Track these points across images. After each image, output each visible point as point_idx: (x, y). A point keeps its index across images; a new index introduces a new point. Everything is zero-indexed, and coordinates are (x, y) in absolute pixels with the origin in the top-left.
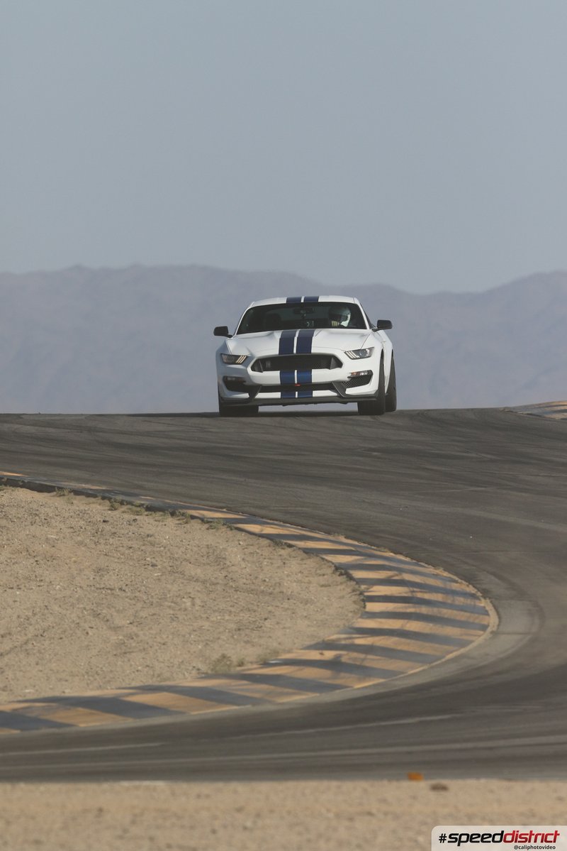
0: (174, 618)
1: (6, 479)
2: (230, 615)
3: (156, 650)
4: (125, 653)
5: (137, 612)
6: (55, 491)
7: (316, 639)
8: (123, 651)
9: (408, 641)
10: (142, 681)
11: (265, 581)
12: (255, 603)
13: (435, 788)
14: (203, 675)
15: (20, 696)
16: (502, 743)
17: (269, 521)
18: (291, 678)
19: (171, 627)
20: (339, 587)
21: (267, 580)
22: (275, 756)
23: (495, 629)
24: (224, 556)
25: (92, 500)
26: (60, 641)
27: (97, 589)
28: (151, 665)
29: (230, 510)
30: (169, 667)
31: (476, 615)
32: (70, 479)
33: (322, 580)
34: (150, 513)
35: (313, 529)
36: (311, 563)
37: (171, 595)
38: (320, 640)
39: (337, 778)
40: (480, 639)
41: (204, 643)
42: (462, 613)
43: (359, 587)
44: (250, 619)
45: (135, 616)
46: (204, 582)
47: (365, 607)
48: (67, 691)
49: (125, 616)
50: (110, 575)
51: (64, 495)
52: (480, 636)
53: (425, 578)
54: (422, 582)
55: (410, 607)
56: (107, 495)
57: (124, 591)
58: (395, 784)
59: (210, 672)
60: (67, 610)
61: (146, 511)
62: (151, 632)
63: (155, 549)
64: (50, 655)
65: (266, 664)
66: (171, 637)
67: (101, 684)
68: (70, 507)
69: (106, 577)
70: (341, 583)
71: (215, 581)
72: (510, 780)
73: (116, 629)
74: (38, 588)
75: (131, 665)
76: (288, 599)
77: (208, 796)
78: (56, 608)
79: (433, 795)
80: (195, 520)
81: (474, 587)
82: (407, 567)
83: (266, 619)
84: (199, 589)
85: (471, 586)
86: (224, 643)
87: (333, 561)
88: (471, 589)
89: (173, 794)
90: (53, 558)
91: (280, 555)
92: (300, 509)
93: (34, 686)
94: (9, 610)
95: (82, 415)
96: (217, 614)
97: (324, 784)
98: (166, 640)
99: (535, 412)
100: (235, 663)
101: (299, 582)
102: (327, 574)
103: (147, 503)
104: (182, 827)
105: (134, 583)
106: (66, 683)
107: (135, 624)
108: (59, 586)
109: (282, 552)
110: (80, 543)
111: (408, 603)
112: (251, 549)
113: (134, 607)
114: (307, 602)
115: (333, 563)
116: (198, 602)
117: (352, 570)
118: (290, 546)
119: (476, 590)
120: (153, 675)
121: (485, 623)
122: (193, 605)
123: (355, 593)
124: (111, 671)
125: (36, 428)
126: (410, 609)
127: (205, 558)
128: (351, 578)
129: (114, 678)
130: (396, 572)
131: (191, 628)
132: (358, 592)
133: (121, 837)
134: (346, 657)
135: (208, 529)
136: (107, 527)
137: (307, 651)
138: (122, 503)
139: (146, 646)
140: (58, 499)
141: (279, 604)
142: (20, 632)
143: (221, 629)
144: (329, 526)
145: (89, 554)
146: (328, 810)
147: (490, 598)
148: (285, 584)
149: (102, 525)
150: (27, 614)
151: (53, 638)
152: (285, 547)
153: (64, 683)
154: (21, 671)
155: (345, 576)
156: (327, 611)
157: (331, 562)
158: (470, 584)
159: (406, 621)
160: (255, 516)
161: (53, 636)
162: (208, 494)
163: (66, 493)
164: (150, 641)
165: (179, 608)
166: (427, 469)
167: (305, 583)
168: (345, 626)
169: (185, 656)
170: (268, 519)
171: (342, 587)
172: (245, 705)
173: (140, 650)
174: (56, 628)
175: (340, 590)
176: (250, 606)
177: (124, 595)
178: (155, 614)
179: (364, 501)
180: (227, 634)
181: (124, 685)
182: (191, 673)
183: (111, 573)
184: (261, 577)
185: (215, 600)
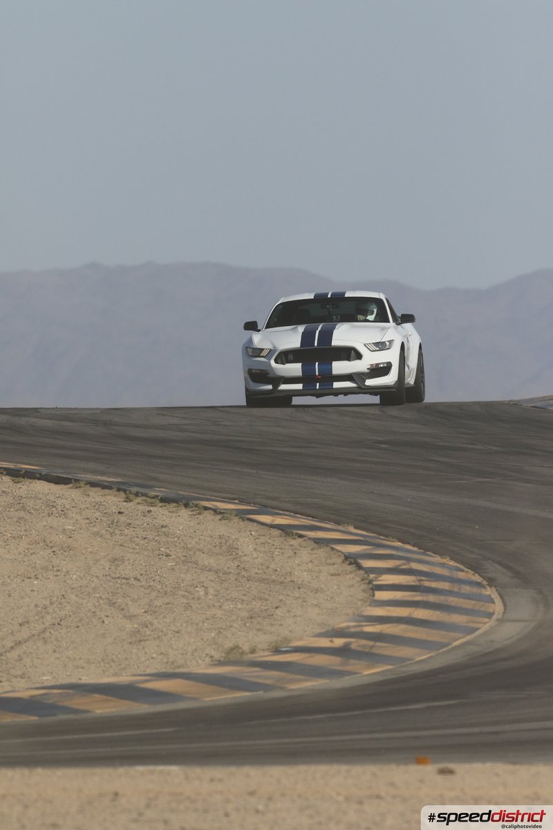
0: (188, 607)
1: (24, 471)
2: (242, 604)
3: (171, 638)
4: (140, 641)
5: (151, 601)
6: (71, 483)
7: (326, 627)
8: (138, 638)
9: (416, 628)
10: (156, 668)
11: (276, 570)
12: (267, 592)
13: (442, 772)
14: (216, 662)
15: (38, 683)
16: (507, 727)
17: (281, 512)
18: (302, 665)
19: (185, 615)
20: (348, 576)
21: (279, 570)
22: (288, 740)
23: (500, 616)
24: (236, 546)
25: (107, 491)
26: (77, 629)
27: (113, 578)
28: (165, 653)
29: (242, 501)
30: (182, 654)
31: (482, 603)
32: (86, 471)
33: (332, 570)
34: (164, 504)
35: (323, 520)
36: (322, 552)
37: (185, 584)
38: (330, 628)
39: (346, 762)
40: (486, 625)
41: (217, 631)
42: (468, 601)
43: (368, 576)
44: (262, 607)
45: (150, 605)
46: (217, 572)
47: (374, 595)
48: (83, 678)
49: (140, 605)
50: (126, 565)
51: (80, 487)
52: (485, 623)
53: (432, 567)
54: (430, 571)
55: (416, 596)
56: (122, 487)
57: (139, 580)
58: (402, 768)
59: (222, 659)
60: (83, 599)
61: (161, 502)
62: (166, 620)
63: (170, 540)
64: (67, 642)
65: (277, 651)
66: (184, 625)
67: (117, 671)
68: (86, 498)
69: (121, 567)
70: (351, 572)
71: (227, 571)
72: (514, 763)
73: (131, 617)
74: (55, 578)
75: (146, 653)
76: (299, 588)
77: (220, 780)
78: (73, 597)
79: (440, 779)
80: (208, 511)
81: (480, 575)
82: (414, 556)
83: (277, 608)
84: (212, 579)
85: (477, 575)
86: (237, 631)
87: (344, 551)
88: (477, 578)
89: (187, 778)
90: (70, 548)
91: (291, 545)
92: (310, 500)
93: (52, 673)
94: (27, 600)
95: (98, 409)
96: (229, 603)
97: (334, 768)
98: (180, 628)
99: (539, 404)
100: (247, 651)
101: (310, 571)
102: (337, 564)
103: (160, 494)
104: (196, 810)
105: (148, 572)
106: (83, 670)
107: (150, 613)
108: (75, 576)
109: (292, 542)
110: (96, 534)
111: (416, 591)
112: (262, 539)
113: (148, 596)
114: (317, 591)
115: (343, 553)
116: (211, 591)
117: (361, 559)
118: (301, 536)
119: (482, 579)
120: (167, 663)
121: (491, 611)
122: (207, 594)
123: (364, 582)
124: (126, 659)
125: (53, 421)
126: (418, 597)
127: (218, 548)
128: (360, 567)
129: (129, 665)
130: (404, 562)
131: (204, 616)
132: (367, 581)
133: (136, 821)
134: (356, 644)
135: (220, 520)
136: (122, 518)
137: (318, 639)
138: (137, 495)
139: (160, 634)
140: (75, 490)
141: (289, 593)
142: (37, 620)
143: (234, 617)
144: (339, 516)
145: (104, 544)
146: (338, 794)
147: (495, 587)
148: (296, 573)
149: (117, 517)
150: (44, 603)
151: (70, 627)
152: (296, 537)
153: (80, 670)
154: (38, 658)
155: (354, 565)
156: (337, 599)
157: (340, 551)
158: (476, 573)
159: (413, 609)
160: (266, 506)
161: (70, 624)
162: (220, 486)
163: (82, 485)
164: (164, 629)
165: (192, 597)
166: (434, 460)
167: (315, 572)
168: (354, 614)
169: (199, 644)
170: (279, 510)
171: (352, 576)
172: (257, 691)
173: (155, 638)
174: (73, 616)
175: (350, 578)
176: (262, 595)
177: (139, 584)
178: (169, 603)
179: (372, 493)
180: (240, 622)
181: (139, 672)
182: (204, 660)
183: (126, 563)
184: (273, 566)
185: (227, 589)
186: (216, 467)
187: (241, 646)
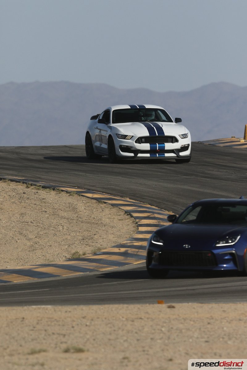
0: (55, 235)
2: (79, 233)
3: (47, 249)
4: (34, 250)
5: (38, 232)
6: (2, 180)
7: (117, 243)
8: (32, 249)
10: (41, 262)
11: (94, 218)
12: (90, 228)
13: (169, 307)
14: (68, 259)
16: (198, 287)
17: (96, 192)
18: (106, 260)
19: (53, 238)
20: (127, 220)
21: (95, 218)
22: (100, 294)
24: (76, 208)
25: (18, 183)
26: (5, 245)
27: (21, 222)
28: (45, 255)
29: (79, 187)
30: (53, 256)
32: (8, 175)
33: (119, 218)
34: (44, 189)
35: (115, 195)
36: (115, 210)
37: (54, 224)
38: (119, 244)
39: (127, 303)
41: (68, 245)
43: (136, 220)
44: (88, 234)
45: (38, 234)
46: (68, 219)
47: (138, 229)
48: (8, 267)
49: (33, 234)
50: (27, 216)
51: (6, 182)
53: (164, 216)
54: (163, 218)
56: (25, 181)
57: (33, 223)
58: (151, 305)
59: (70, 258)
60: (8, 232)
61: (42, 188)
62: (45, 241)
63: (46, 205)
65: (95, 254)
66: (53, 243)
67: (23, 263)
68: (9, 187)
69: (25, 217)
70: (128, 219)
71: (73, 218)
72: (202, 303)
73: (29, 240)
75: (36, 255)
76: (105, 226)
77: (70, 312)
79: (168, 310)
80: (63, 192)
82: (157, 211)
83: (95, 235)
84: (66, 222)
86: (77, 245)
87: (124, 209)
89: (55, 311)
91: (101, 207)
92: (109, 186)
95: (13, 147)
96: (73, 233)
97: (121, 306)
98: (52, 244)
99: (212, 143)
100: (82, 254)
101: (109, 218)
102: (121, 215)
103: (42, 185)
104: (59, 325)
105: (37, 219)
107: (38, 237)
108: (4, 221)
109: (102, 205)
110: (13, 203)
111: (157, 227)
112: (88, 204)
113: (37, 230)
114: (113, 227)
115: (124, 210)
116: (65, 227)
117: (134, 213)
118: (105, 203)
120: (46, 260)
122: (63, 229)
123: (134, 223)
124: (27, 258)
127: (68, 208)
128: (132, 216)
129: (29, 261)
130: (151, 214)
131: (62, 239)
132: (135, 223)
133: (32, 330)
134: (130, 250)
135: (69, 196)
136: (25, 195)
137: (113, 248)
138: (31, 185)
139: (43, 247)
140: (3, 183)
141: (100, 228)
143: (76, 239)
144: (122, 194)
145: (17, 207)
146: (123, 317)
148: (103, 219)
149: (23, 195)
151: (2, 244)
152: (103, 203)
153: (7, 263)
155: (129, 216)
156: (122, 231)
157: (123, 209)
160: (89, 190)
161: (2, 243)
162: (69, 181)
163: (7, 181)
164: (44, 245)
165: (57, 230)
166: (165, 169)
167: (112, 219)
168: (130, 237)
169: (60, 251)
170: (95, 191)
171: (128, 220)
172: (86, 272)
173: (40, 249)
174: (3, 239)
175: (127, 222)
176: (88, 229)
177: (33, 224)
178: (46, 233)
179: (137, 183)
180: (78, 242)
181: (33, 264)
182: (62, 259)
183: (27, 215)
184: (93, 216)
185: (72, 227)
186: (67, 172)
187: (79, 252)
